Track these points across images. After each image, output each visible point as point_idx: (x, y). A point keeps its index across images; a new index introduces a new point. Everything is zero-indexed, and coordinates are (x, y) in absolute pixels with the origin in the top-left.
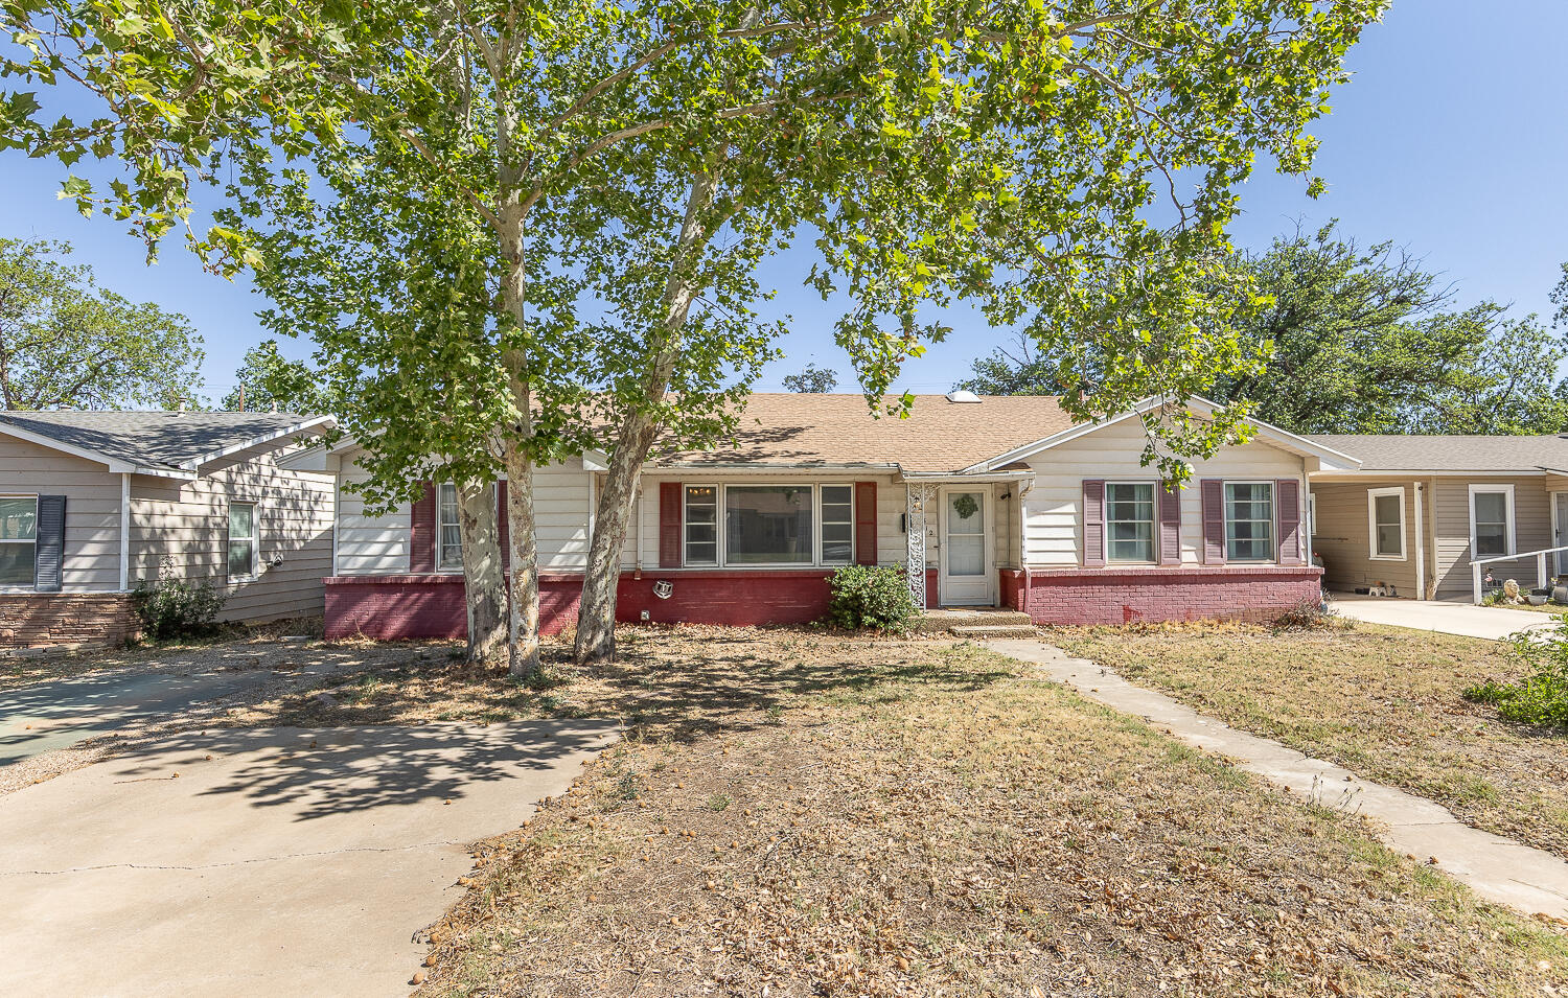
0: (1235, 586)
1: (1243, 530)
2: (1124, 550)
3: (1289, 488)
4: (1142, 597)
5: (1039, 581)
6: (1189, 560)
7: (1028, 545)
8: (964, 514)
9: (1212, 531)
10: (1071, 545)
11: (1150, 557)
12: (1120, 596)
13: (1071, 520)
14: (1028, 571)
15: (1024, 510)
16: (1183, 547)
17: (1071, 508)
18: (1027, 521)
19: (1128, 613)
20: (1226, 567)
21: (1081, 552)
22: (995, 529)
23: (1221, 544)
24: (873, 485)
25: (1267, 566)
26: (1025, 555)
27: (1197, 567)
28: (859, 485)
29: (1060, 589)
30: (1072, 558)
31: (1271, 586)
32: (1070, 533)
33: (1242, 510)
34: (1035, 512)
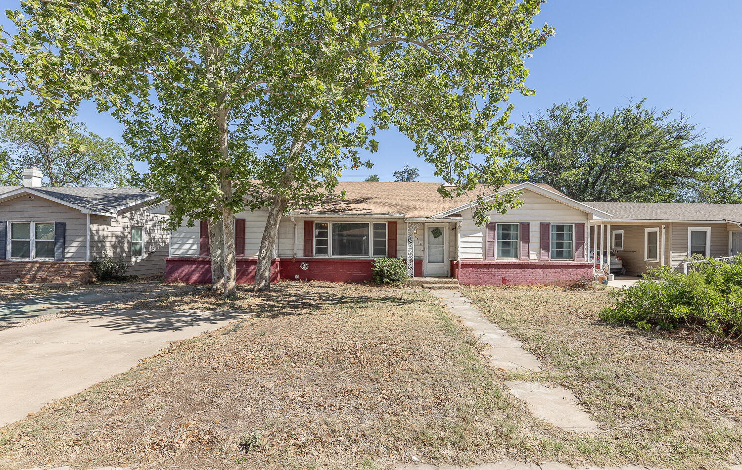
0: (553, 270)
1: (560, 245)
2: (505, 253)
3: (580, 227)
4: (510, 274)
5: (464, 266)
6: (533, 258)
7: (460, 250)
8: (436, 237)
9: (544, 246)
10: (480, 251)
11: (516, 256)
12: (501, 273)
13: (480, 240)
14: (460, 261)
15: (459, 235)
16: (531, 252)
17: (481, 234)
18: (460, 239)
19: (504, 281)
20: (550, 261)
21: (484, 254)
22: (449, 243)
23: (548, 251)
24: (396, 223)
25: (570, 261)
26: (459, 254)
27: (537, 261)
28: (389, 223)
29: (474, 270)
30: (481, 256)
31: (570, 270)
32: (480, 245)
33: (560, 237)
34: (464, 236)
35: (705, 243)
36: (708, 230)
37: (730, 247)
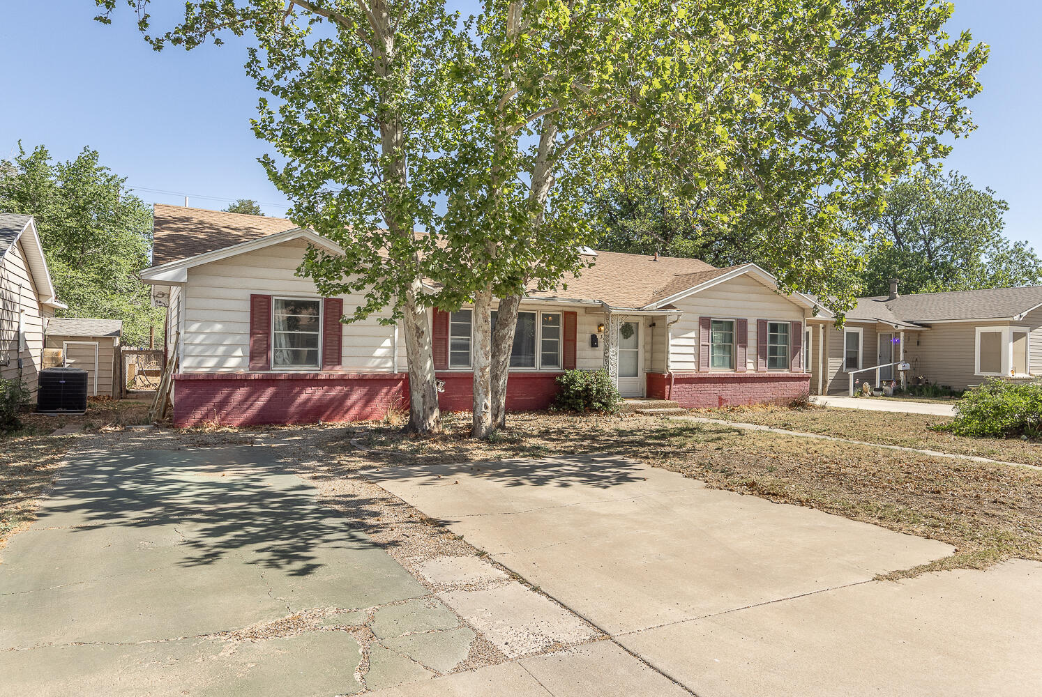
0: (772, 384)
1: (774, 351)
3: (798, 326)
4: (729, 391)
5: (680, 381)
6: (750, 369)
7: (672, 358)
8: (626, 337)
9: (761, 352)
10: (692, 358)
11: (731, 366)
12: (716, 390)
13: (692, 342)
14: (673, 374)
15: (670, 334)
16: (748, 360)
17: (693, 334)
18: (672, 342)
19: (721, 401)
20: (768, 373)
21: (698, 363)
22: (644, 347)
23: (765, 359)
24: (575, 314)
25: (785, 372)
26: (670, 364)
27: (754, 372)
28: (566, 313)
29: (687, 386)
30: (692, 366)
31: (788, 384)
32: (692, 350)
33: (774, 339)
34: (676, 337)
35: (858, 348)
36: (860, 330)
37: (878, 353)
